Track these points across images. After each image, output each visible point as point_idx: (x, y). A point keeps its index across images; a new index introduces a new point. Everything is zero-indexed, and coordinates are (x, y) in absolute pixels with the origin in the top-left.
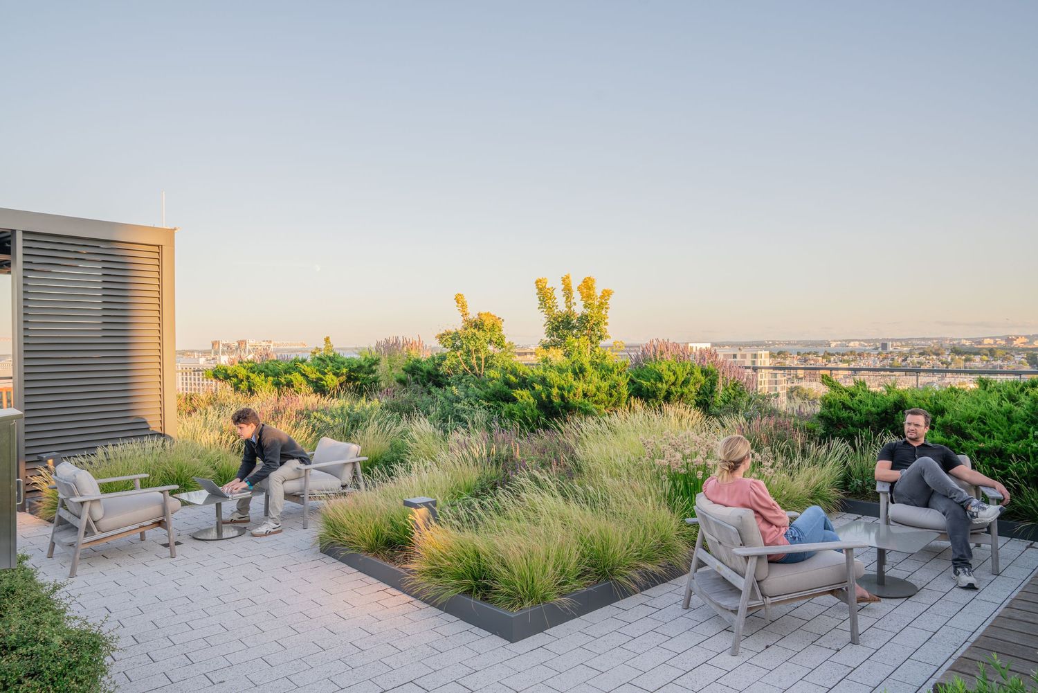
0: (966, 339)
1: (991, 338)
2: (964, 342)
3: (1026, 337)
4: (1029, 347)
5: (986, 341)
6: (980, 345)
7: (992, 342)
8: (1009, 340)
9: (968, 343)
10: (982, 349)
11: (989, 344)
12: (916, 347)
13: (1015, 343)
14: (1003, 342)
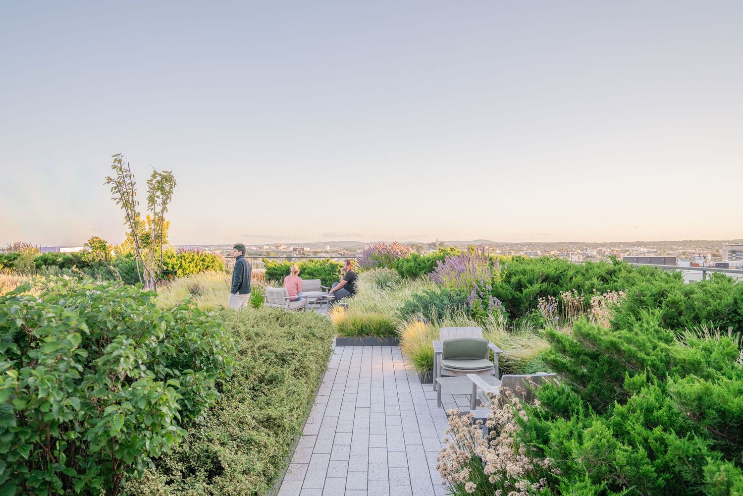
0: (254, 246)
1: (267, 245)
2: (253, 248)
3: (286, 244)
4: (287, 251)
5: (265, 247)
6: (262, 249)
7: (268, 247)
8: (277, 246)
9: (255, 248)
10: (263, 252)
11: (266, 249)
12: (225, 251)
13: (280, 248)
14: (274, 248)
